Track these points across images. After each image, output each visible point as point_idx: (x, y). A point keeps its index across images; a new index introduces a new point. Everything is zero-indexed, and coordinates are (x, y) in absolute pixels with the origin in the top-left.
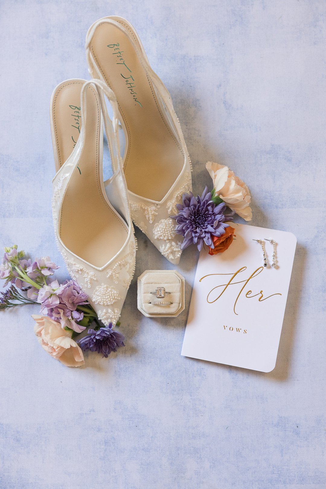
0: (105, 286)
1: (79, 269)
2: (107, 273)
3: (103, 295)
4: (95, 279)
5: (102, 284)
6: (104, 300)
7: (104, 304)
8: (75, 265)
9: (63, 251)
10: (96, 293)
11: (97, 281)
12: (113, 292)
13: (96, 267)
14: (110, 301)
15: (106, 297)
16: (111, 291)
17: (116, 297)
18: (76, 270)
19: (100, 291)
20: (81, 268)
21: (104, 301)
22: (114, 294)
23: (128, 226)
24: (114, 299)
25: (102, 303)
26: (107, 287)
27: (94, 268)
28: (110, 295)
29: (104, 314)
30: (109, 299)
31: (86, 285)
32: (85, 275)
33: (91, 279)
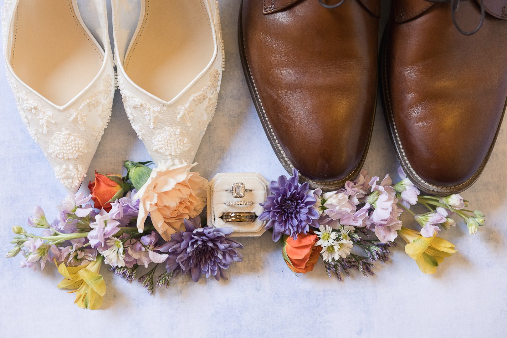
0: (67, 132)
1: (32, 107)
2: (71, 115)
3: (63, 144)
4: (53, 122)
5: (63, 129)
6: (65, 151)
7: (63, 158)
8: (27, 100)
9: (13, 81)
10: (54, 141)
11: (56, 124)
12: (76, 142)
13: (55, 105)
14: (73, 153)
15: (68, 148)
16: (75, 140)
17: (81, 149)
18: (28, 108)
19: (60, 139)
20: (35, 105)
21: (64, 153)
22: (78, 144)
23: (104, 51)
24: (78, 151)
25: (60, 156)
26: (69, 134)
27: (53, 107)
28: (73, 145)
29: (63, 170)
30: (71, 151)
31: (40, 130)
32: (41, 115)
33: (48, 122)
